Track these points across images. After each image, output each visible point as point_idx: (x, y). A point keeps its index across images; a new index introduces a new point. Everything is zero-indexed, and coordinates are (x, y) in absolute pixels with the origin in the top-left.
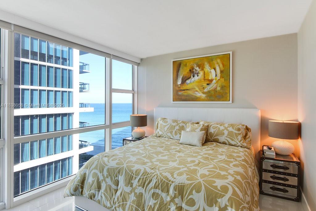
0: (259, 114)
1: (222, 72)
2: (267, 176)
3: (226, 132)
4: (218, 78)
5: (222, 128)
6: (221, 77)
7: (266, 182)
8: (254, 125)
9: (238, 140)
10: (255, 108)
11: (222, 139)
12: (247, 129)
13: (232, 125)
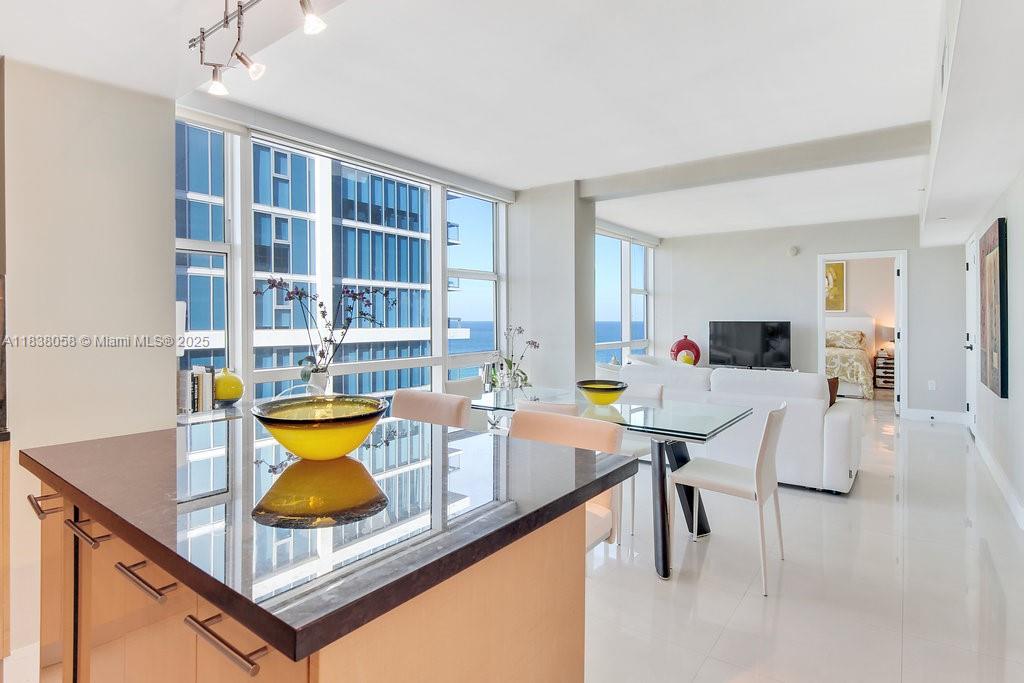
0: (874, 322)
1: (834, 281)
2: (880, 372)
3: (842, 338)
4: (831, 287)
5: (838, 334)
6: (835, 286)
7: (879, 377)
8: (869, 332)
9: (855, 343)
10: (868, 316)
11: (838, 343)
12: (862, 335)
13: (848, 332)
